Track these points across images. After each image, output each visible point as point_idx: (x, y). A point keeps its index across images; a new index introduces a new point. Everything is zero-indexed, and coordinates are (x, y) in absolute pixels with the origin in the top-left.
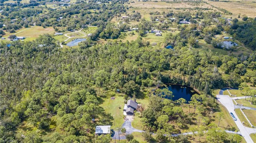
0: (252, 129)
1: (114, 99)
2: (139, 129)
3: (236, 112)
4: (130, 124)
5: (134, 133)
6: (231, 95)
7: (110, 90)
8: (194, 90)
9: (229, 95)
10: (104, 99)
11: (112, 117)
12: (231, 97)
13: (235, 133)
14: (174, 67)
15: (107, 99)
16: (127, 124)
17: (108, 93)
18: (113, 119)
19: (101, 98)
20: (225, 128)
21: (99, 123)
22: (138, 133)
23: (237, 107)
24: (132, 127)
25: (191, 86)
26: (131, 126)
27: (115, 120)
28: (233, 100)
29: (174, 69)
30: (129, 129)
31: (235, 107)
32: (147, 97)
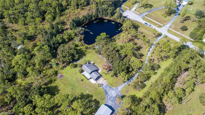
0: (164, 27)
1: (62, 76)
2: (120, 85)
3: (145, 21)
4: (110, 87)
5: (122, 91)
6: (129, 9)
7: (44, 70)
8: (106, 19)
9: (128, 9)
10: (53, 85)
11: (89, 95)
12: (130, 10)
13: (162, 36)
14: (67, 6)
15: (56, 82)
16: (107, 89)
17: (47, 75)
18: (92, 96)
19: (49, 85)
20: (155, 37)
21: (86, 111)
22: (124, 89)
23: (141, 16)
24: (114, 88)
25: (99, 17)
26: (111, 87)
27: (94, 95)
28: (134, 12)
29: (69, 7)
30: (115, 92)
31: (141, 17)
32: (86, 51)
